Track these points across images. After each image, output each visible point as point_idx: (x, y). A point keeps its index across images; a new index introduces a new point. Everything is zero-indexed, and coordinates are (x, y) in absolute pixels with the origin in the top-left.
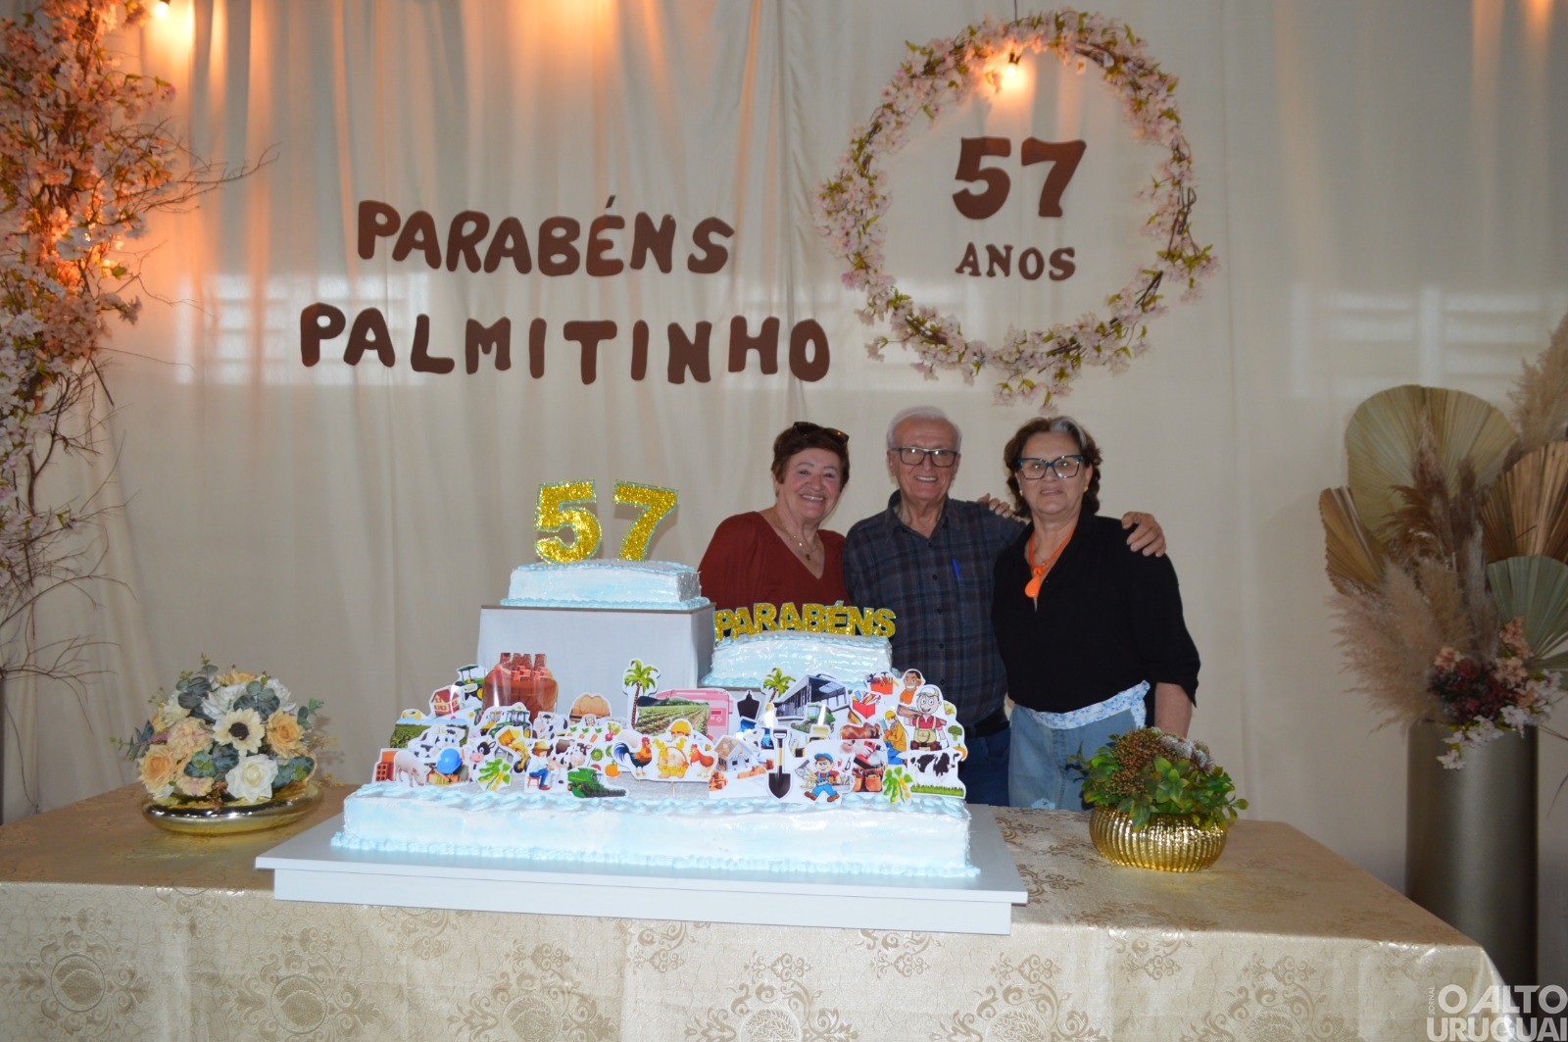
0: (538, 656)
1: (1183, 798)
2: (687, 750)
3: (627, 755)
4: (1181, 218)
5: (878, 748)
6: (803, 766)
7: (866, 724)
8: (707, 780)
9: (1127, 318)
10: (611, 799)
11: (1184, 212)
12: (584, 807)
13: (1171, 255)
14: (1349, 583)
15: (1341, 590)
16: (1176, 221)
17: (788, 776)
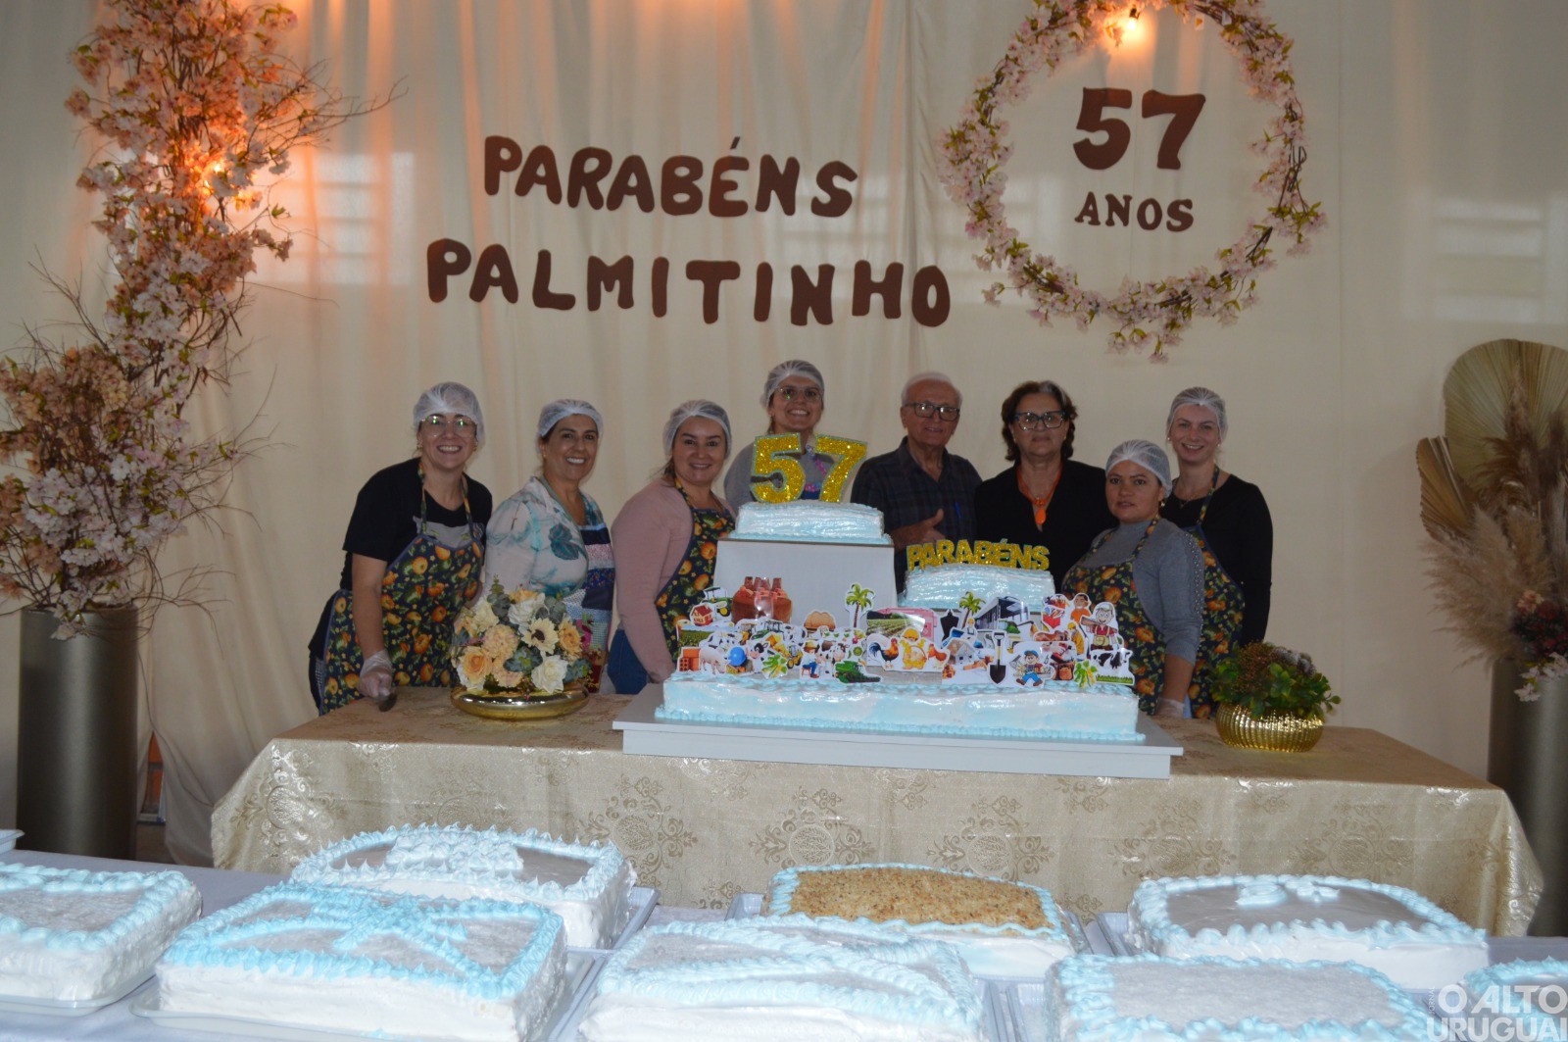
0: (774, 580)
1: (1291, 694)
2: (926, 648)
3: (879, 652)
4: (1292, 175)
5: (1070, 648)
6: (1016, 660)
7: (1056, 632)
8: (941, 670)
9: (1236, 272)
10: (870, 684)
11: (1295, 171)
12: (849, 689)
13: (1280, 212)
14: (1440, 528)
15: (1434, 535)
16: (1287, 177)
17: (1004, 667)
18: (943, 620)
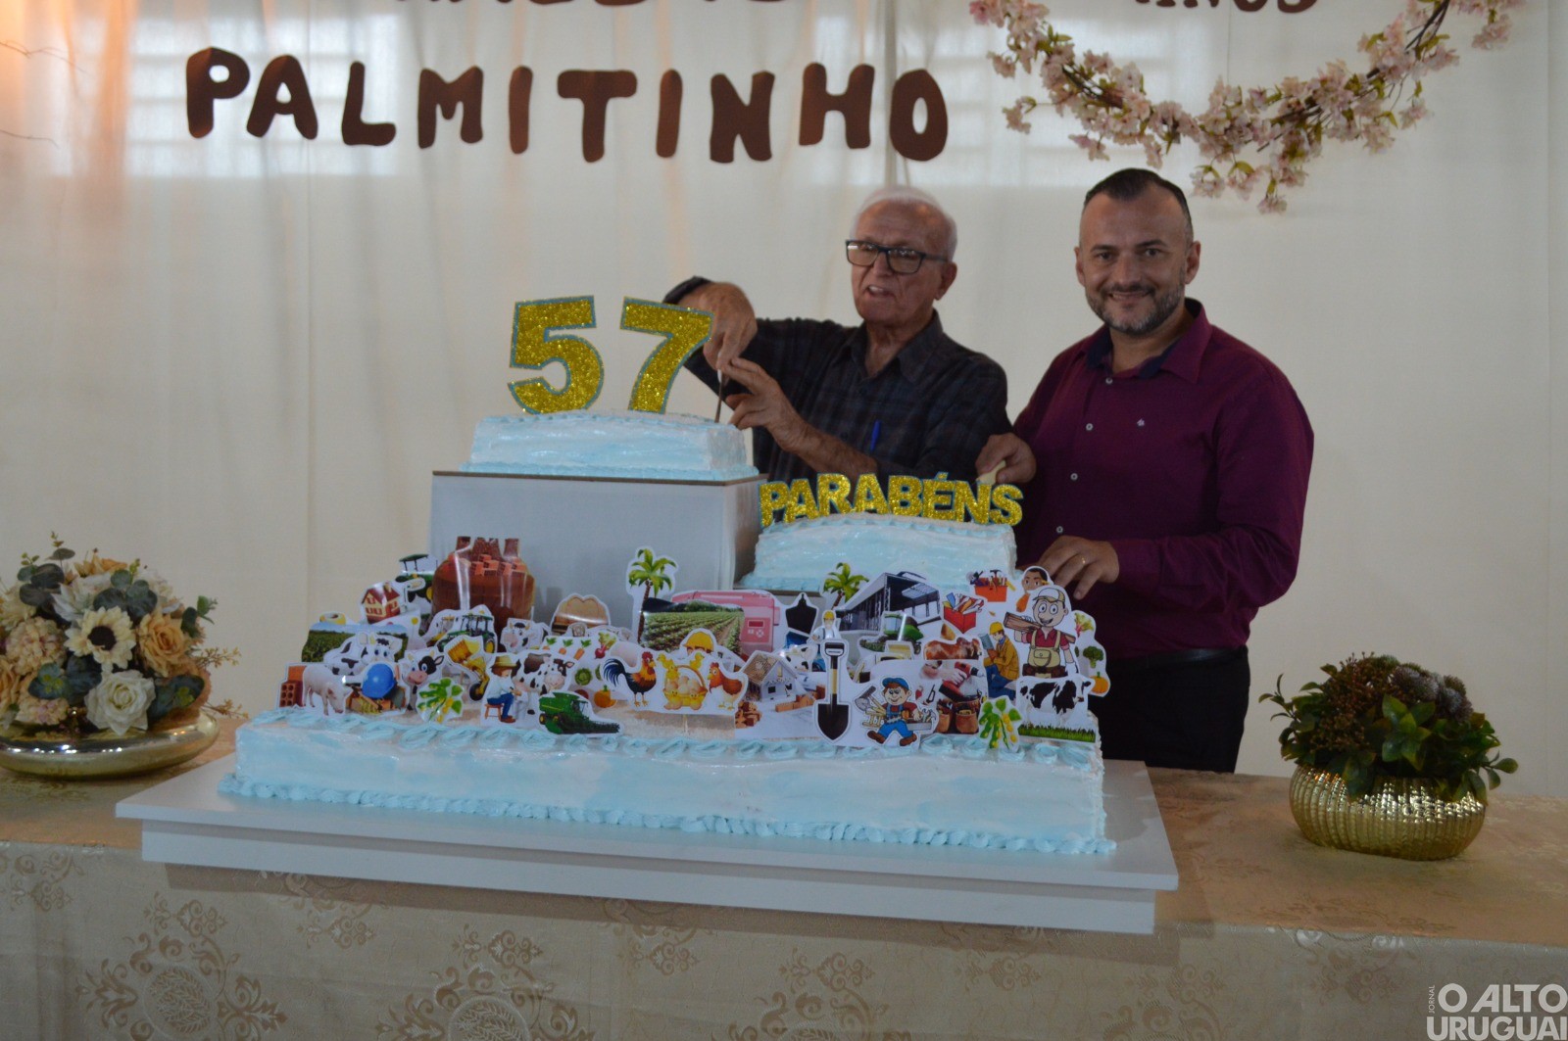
0: (508, 541)
1: (1420, 754)
2: (705, 669)
3: (622, 677)
5: (975, 673)
6: (867, 695)
7: (960, 640)
8: (732, 713)
9: (1391, 70)
10: (600, 736)
12: (562, 747)
17: (845, 709)
18: (790, 613)
